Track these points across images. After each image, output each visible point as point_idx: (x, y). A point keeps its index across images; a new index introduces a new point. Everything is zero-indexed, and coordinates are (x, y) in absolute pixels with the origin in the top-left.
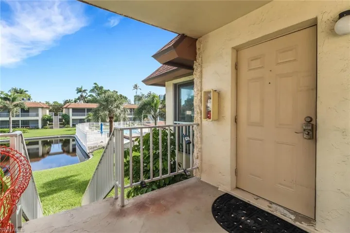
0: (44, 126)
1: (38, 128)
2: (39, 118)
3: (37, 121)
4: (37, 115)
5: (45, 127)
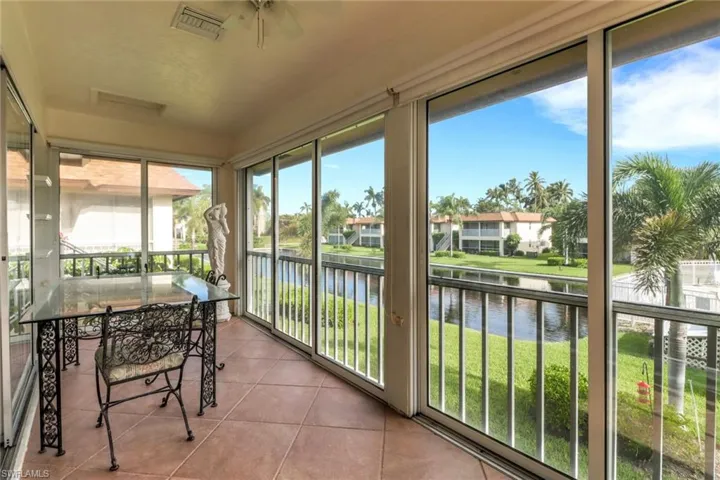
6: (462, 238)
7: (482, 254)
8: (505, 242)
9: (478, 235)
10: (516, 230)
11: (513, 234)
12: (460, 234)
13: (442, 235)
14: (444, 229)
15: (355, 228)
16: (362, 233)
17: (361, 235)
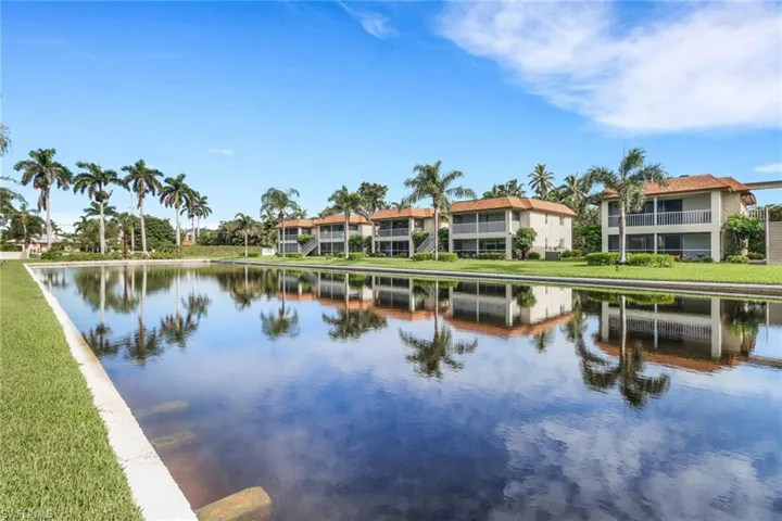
0: (729, 253)
1: (709, 261)
2: (715, 227)
3: (707, 235)
4: (707, 218)
5: (734, 258)
6: (452, 236)
7: (481, 258)
8: (514, 240)
9: (477, 232)
10: (528, 224)
11: (525, 226)
12: (450, 232)
13: (427, 235)
14: (429, 227)
15: (314, 232)
16: (320, 238)
17: (320, 241)
